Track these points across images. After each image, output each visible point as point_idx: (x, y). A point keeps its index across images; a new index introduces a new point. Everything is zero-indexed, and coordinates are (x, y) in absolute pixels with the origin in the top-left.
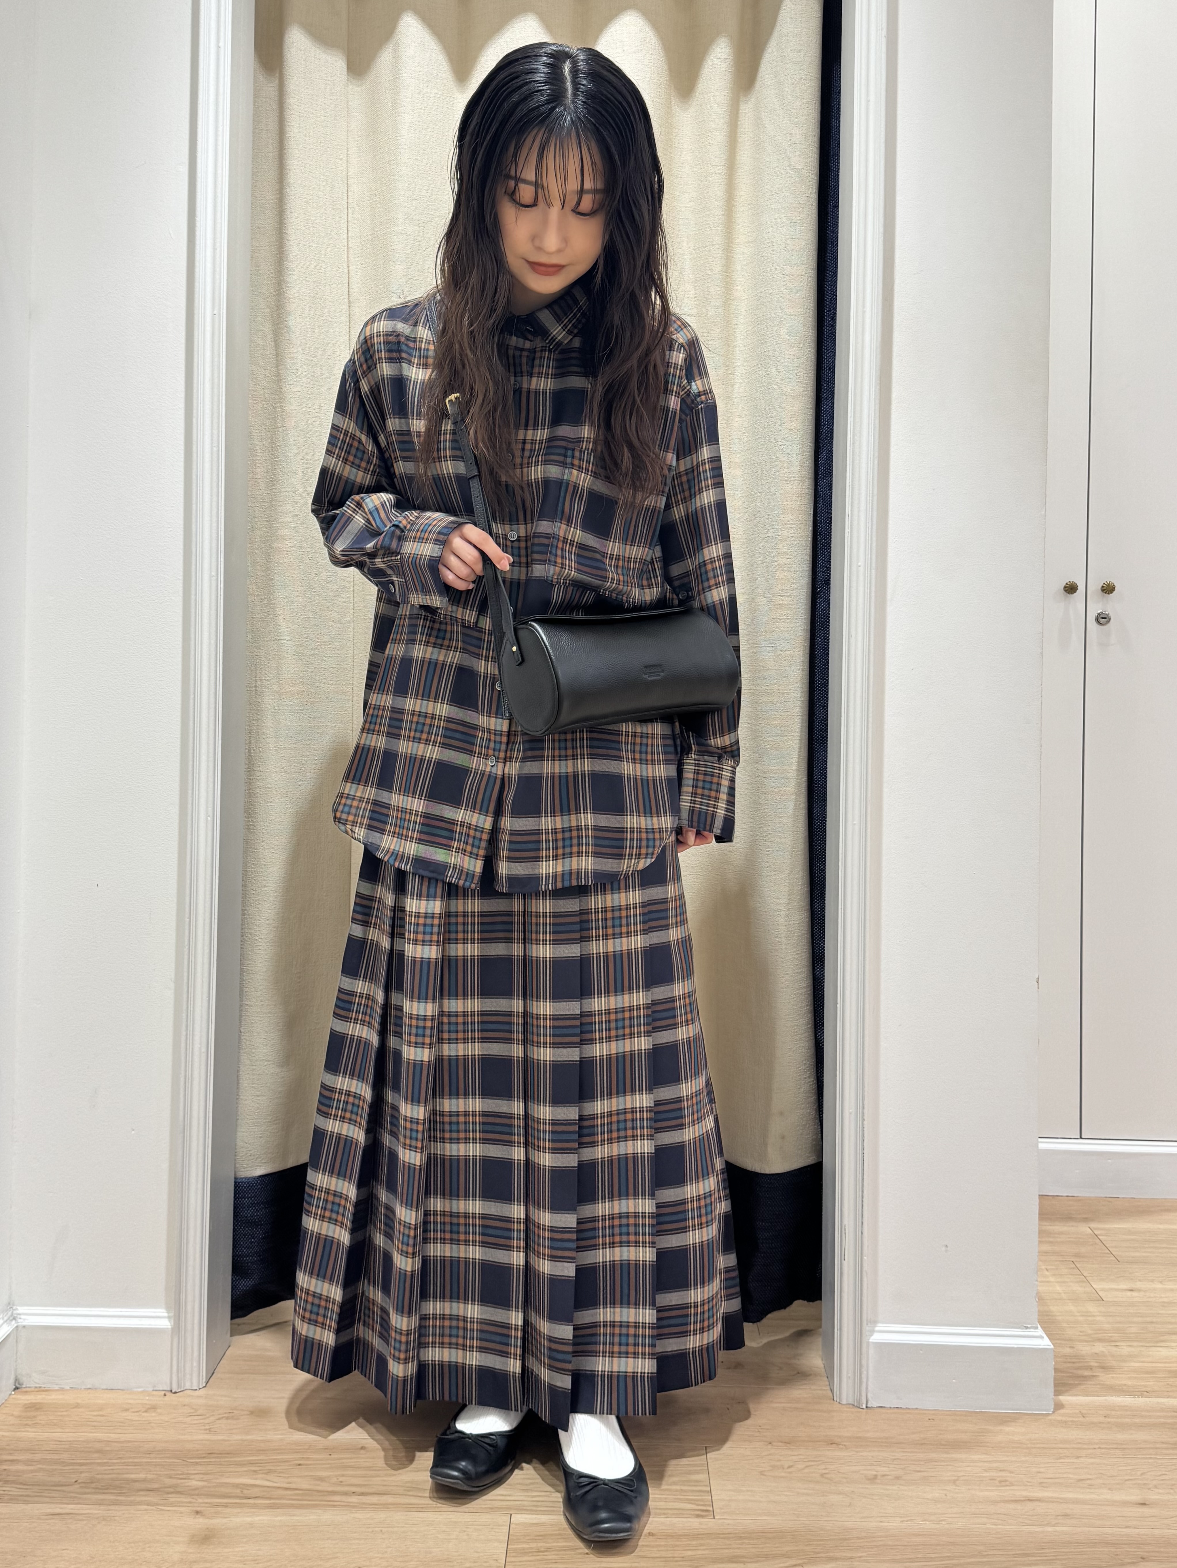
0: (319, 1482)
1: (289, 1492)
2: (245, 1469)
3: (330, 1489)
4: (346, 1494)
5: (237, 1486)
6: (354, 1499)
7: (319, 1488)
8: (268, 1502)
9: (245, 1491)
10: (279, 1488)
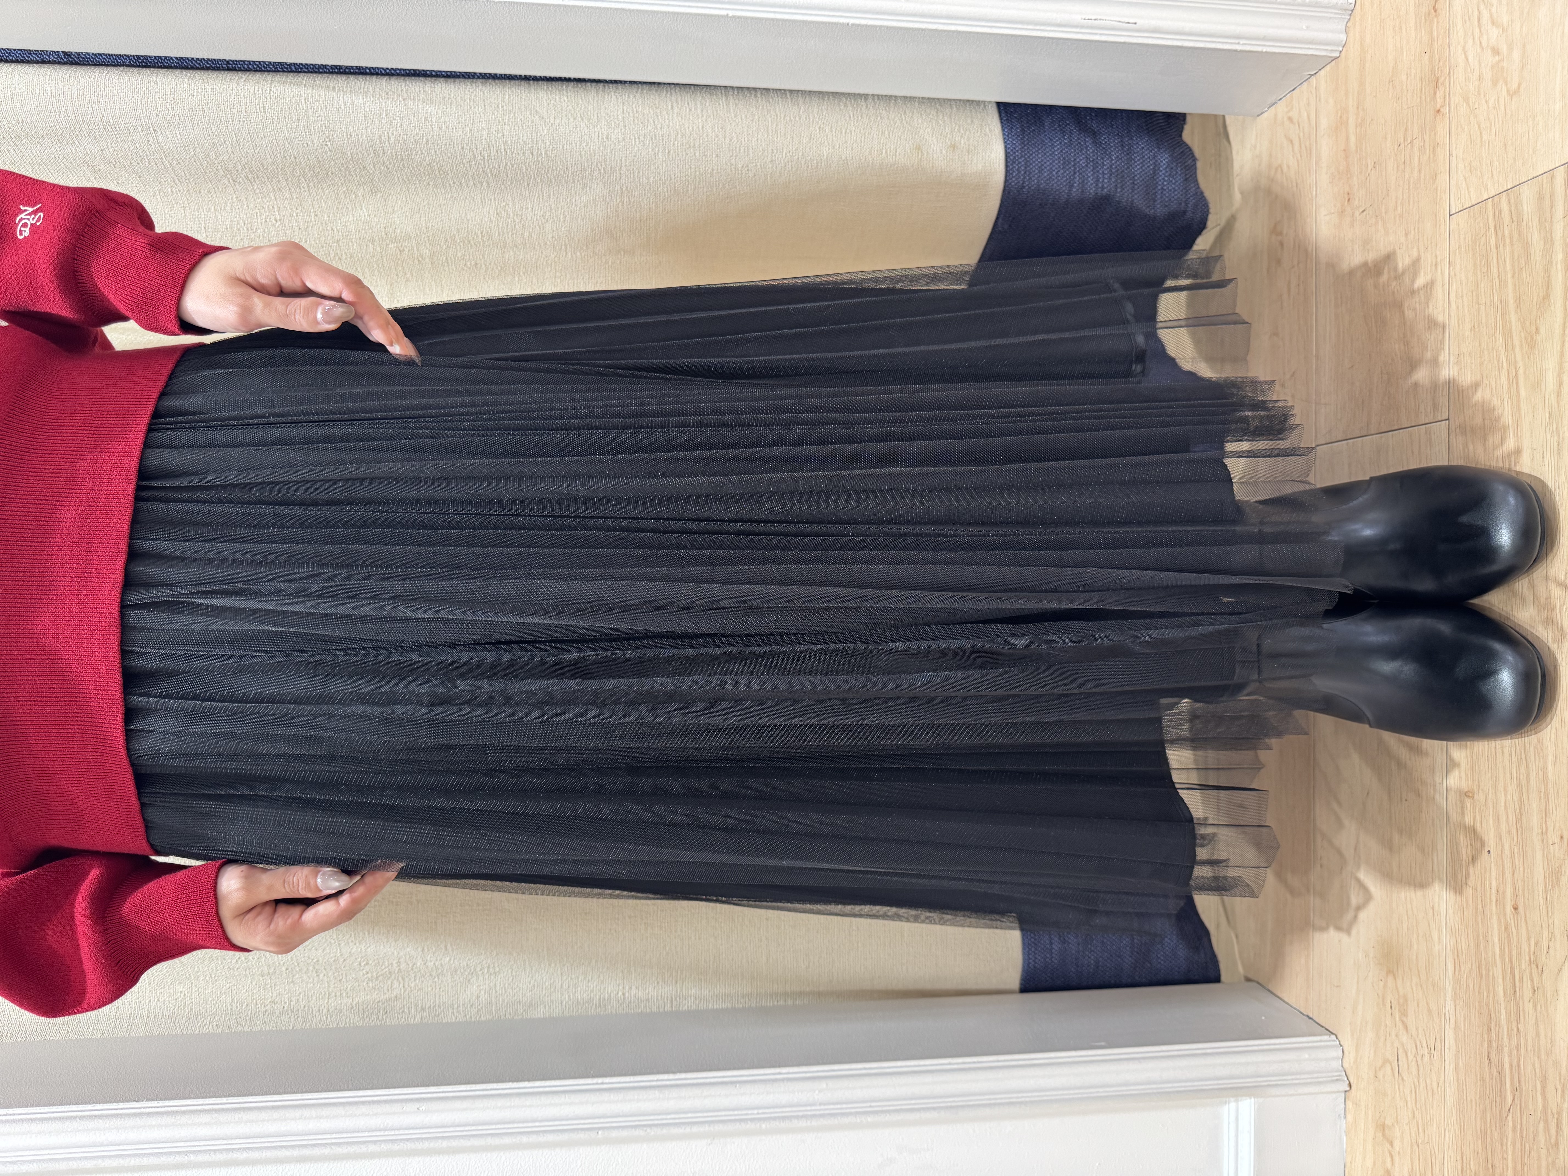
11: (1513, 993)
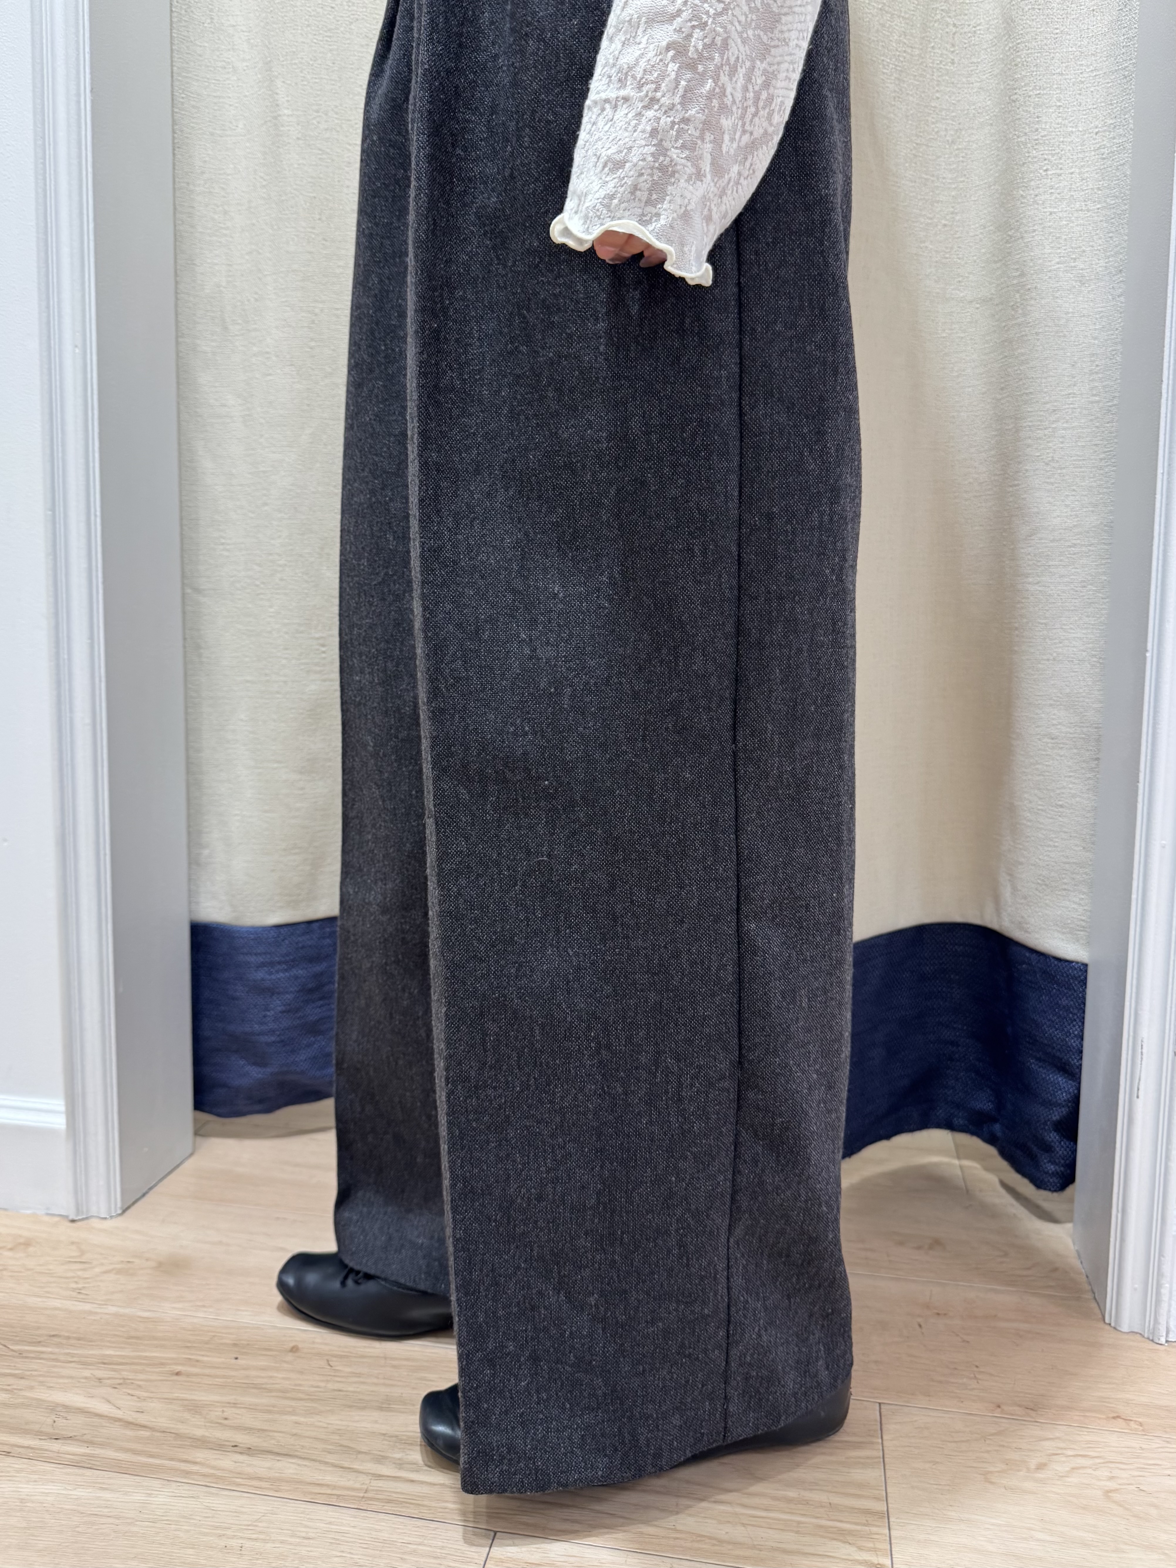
0: (187, 1415)
1: (129, 1433)
2: (87, 1373)
3: (199, 1432)
4: (220, 1447)
5: (54, 1408)
6: (227, 1462)
7: (183, 1429)
8: (82, 1450)
9: (60, 1422)
10: (120, 1420)
11: (105, 1362)
